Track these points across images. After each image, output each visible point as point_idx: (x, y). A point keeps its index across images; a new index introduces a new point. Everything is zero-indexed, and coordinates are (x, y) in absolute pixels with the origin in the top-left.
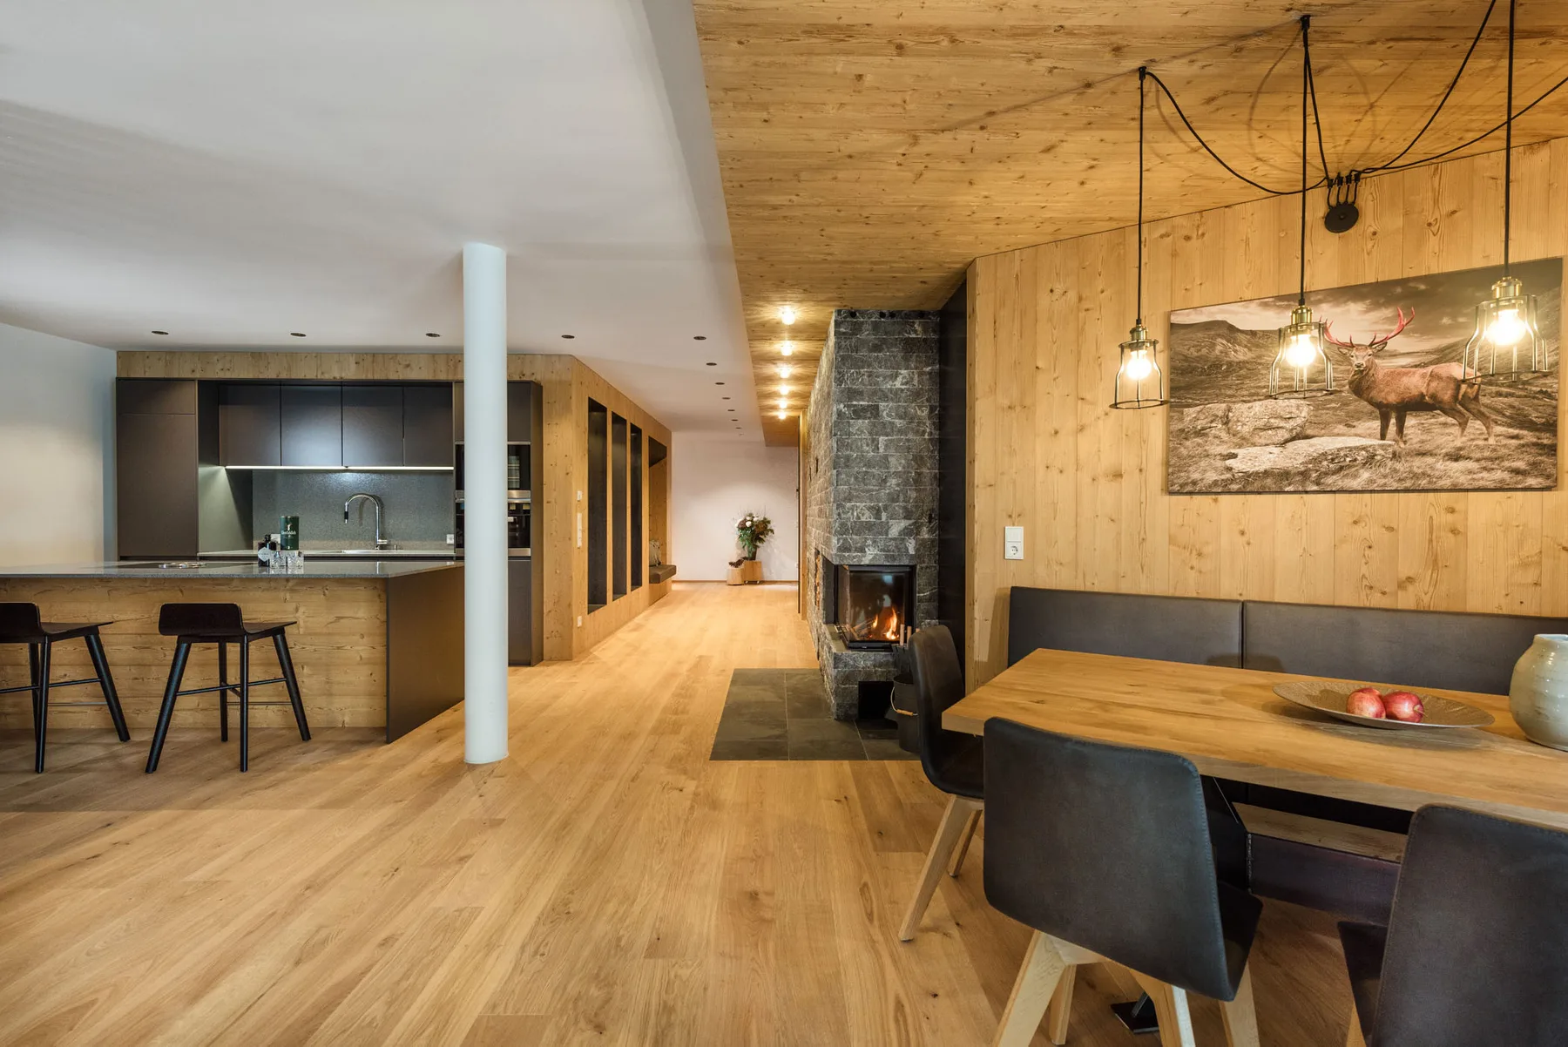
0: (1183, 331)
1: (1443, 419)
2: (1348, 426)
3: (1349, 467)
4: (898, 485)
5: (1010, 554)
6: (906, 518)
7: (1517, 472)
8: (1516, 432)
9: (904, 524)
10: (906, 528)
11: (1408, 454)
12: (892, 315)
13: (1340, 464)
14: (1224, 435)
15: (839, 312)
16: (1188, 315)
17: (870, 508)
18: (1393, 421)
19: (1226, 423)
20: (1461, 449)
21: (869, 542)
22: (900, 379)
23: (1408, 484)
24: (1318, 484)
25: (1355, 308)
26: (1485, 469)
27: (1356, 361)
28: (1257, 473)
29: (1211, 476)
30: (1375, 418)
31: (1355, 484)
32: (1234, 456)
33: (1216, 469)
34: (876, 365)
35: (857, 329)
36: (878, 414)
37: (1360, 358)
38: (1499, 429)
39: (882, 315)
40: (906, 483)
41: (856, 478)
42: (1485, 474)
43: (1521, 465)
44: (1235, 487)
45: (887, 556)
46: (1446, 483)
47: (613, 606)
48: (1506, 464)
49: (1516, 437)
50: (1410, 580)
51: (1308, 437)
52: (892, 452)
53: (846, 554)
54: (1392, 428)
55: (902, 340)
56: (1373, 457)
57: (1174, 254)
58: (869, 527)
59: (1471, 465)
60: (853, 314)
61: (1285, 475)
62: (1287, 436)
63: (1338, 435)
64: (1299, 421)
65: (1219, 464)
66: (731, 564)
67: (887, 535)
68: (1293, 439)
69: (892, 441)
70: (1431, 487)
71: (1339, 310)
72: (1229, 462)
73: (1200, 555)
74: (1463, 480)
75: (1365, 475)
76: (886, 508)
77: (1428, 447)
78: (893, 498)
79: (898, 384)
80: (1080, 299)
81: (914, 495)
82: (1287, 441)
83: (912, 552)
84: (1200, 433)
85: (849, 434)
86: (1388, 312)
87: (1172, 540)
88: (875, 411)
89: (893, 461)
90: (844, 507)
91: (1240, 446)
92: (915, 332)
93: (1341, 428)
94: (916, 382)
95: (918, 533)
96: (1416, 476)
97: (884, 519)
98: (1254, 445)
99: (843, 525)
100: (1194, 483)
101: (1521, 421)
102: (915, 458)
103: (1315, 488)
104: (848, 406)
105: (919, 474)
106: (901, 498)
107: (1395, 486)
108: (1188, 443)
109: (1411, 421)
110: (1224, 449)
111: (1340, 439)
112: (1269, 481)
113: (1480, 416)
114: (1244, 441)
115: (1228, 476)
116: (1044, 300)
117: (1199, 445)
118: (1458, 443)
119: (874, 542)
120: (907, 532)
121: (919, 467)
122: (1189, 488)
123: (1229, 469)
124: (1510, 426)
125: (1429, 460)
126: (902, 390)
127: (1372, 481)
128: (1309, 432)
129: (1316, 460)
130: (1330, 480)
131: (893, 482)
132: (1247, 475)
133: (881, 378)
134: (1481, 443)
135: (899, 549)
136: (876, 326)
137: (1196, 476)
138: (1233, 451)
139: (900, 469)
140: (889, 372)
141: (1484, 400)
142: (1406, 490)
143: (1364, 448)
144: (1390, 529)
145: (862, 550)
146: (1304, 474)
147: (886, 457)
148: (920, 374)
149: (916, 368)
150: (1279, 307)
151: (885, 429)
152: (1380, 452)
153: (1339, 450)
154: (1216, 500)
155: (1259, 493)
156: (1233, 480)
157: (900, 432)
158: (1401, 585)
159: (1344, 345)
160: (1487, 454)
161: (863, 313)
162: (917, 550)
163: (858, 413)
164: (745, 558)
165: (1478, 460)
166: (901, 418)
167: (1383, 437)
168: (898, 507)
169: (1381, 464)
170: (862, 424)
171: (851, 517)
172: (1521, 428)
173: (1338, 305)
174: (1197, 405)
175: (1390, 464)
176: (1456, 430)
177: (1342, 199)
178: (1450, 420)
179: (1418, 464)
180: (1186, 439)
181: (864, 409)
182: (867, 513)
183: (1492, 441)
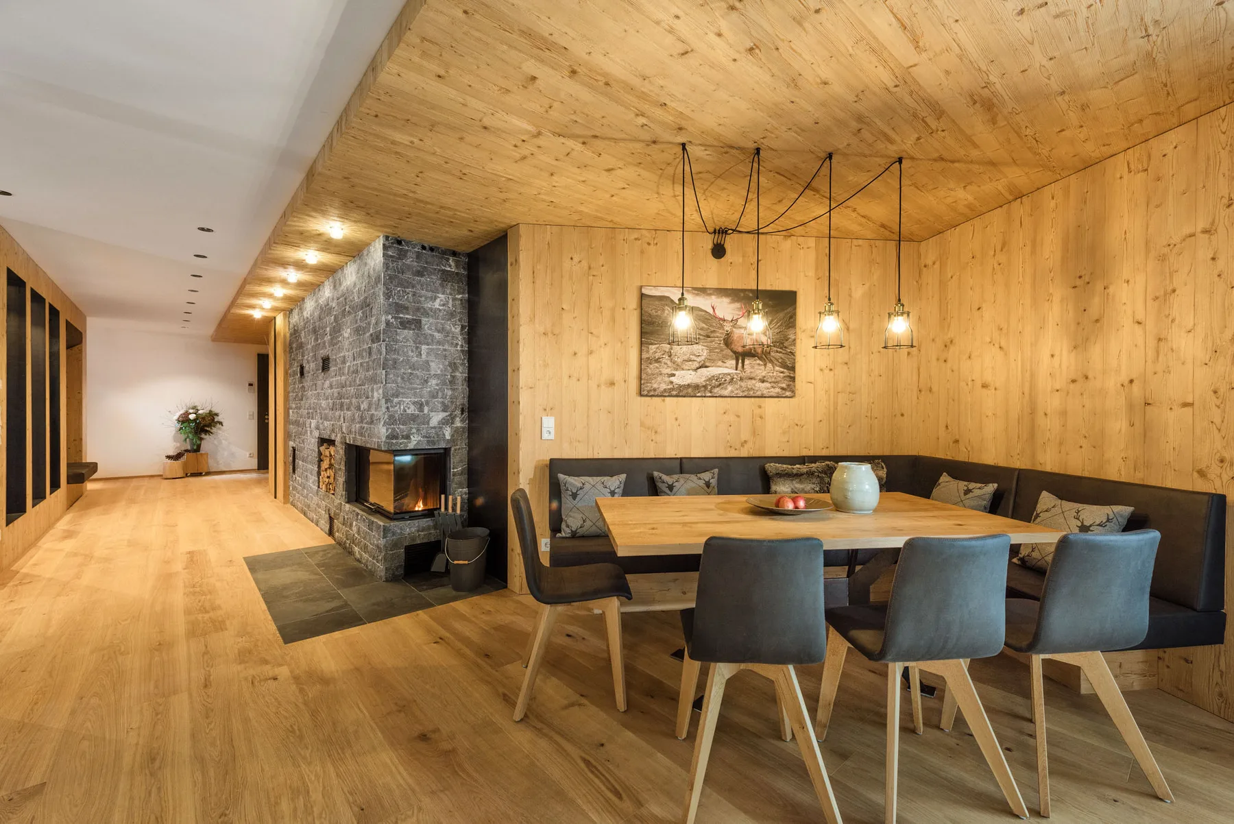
0: (649, 299)
1: (758, 362)
2: (723, 362)
3: (724, 384)
4: (437, 385)
5: (545, 436)
6: (444, 411)
7: (783, 389)
8: (782, 370)
9: (442, 415)
10: (443, 419)
11: (746, 378)
12: (432, 249)
13: (719, 382)
14: (669, 362)
15: (387, 238)
16: (651, 290)
17: (414, 403)
18: (740, 361)
19: (670, 356)
20: (765, 377)
21: (414, 431)
22: (438, 301)
23: (746, 394)
24: (711, 392)
25: (726, 300)
26: (772, 387)
27: (726, 328)
28: (685, 385)
29: (663, 386)
30: (733, 359)
31: (726, 393)
32: (673, 375)
33: (665, 382)
34: (419, 287)
35: (402, 255)
36: (421, 327)
37: (728, 327)
38: (777, 368)
39: (424, 248)
40: (444, 383)
41: (403, 378)
42: (772, 390)
43: (784, 385)
44: (674, 393)
45: (428, 442)
46: (759, 393)
47: (34, 514)
48: (780, 385)
49: (782, 372)
50: (745, 442)
51: (706, 367)
52: (432, 358)
53: (394, 441)
54: (740, 365)
55: (439, 270)
56: (732, 379)
57: (642, 252)
58: (413, 418)
59: (768, 385)
60: (399, 242)
61: (697, 387)
62: (698, 366)
63: (719, 367)
64: (703, 358)
65: (667, 379)
66: (169, 457)
67: (428, 424)
68: (700, 367)
69: (432, 349)
70: (754, 395)
71: (719, 300)
72: (672, 379)
73: (656, 432)
74: (765, 392)
75: (730, 388)
76: (427, 403)
77: (753, 375)
78: (434, 395)
79: (437, 304)
80: (590, 268)
81: (450, 393)
82: (698, 368)
83: (448, 437)
84: (657, 361)
85: (397, 341)
86: (738, 305)
87: (642, 424)
88: (417, 324)
89: (433, 365)
90: (392, 402)
91: (677, 370)
92: (450, 266)
93: (720, 363)
94: (450, 305)
95: (452, 423)
96: (749, 390)
97: (426, 411)
98: (683, 369)
99: (391, 417)
100: (655, 390)
101: (784, 365)
102: (450, 364)
103: (710, 394)
104: (396, 318)
105: (453, 377)
106: (440, 394)
107: (741, 394)
108: (651, 366)
109: (747, 362)
110: (669, 371)
111: (720, 369)
112: (690, 390)
113: (771, 361)
114: (678, 367)
115: (671, 386)
116: (567, 264)
117: (657, 368)
118: (763, 374)
119: (418, 430)
120: (444, 422)
121: (453, 371)
122: (652, 393)
123: (672, 383)
124: (781, 367)
125: (753, 381)
126: (440, 310)
127: (732, 392)
128: (707, 364)
129: (710, 379)
130: (716, 390)
131: (433, 382)
132: (680, 386)
133: (423, 299)
134: (771, 374)
135: (438, 435)
136: (418, 256)
137: (655, 386)
138: (673, 372)
139: (439, 372)
140: (430, 294)
141: (772, 354)
142: (745, 397)
143: (729, 374)
144: (738, 416)
145: (408, 437)
146: (705, 387)
147: (427, 362)
148: (454, 299)
149: (451, 294)
150: (694, 293)
151: (428, 340)
152: (735, 377)
153: (720, 374)
154: (664, 400)
155: (684, 397)
156: (673, 389)
157: (439, 343)
158: (742, 445)
159: (721, 319)
160: (773, 380)
161: (408, 243)
162: (452, 436)
163: (404, 324)
164: (187, 451)
165: (770, 383)
166: (439, 332)
167: (736, 369)
168: (437, 402)
169: (736, 383)
170: (408, 333)
171: (399, 410)
172: (784, 368)
173: (718, 298)
174: (656, 344)
175: (739, 383)
176: (763, 367)
177: (719, 242)
178: (761, 363)
179: (750, 383)
180: (651, 364)
181: (409, 322)
182: (412, 407)
183: (775, 374)
